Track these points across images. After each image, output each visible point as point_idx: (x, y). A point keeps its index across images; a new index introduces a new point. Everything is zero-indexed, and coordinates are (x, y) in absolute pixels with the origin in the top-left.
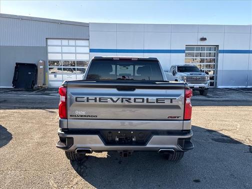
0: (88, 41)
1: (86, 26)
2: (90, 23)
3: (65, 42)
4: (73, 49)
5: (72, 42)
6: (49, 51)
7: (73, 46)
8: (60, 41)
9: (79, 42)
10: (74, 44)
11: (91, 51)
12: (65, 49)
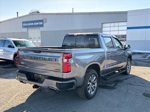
0: (126, 22)
1: (126, 13)
2: (128, 11)
3: (112, 24)
4: (116, 28)
5: (116, 24)
6: (103, 30)
7: (117, 26)
8: (109, 24)
9: (121, 24)
10: (118, 25)
11: (128, 28)
12: (112, 29)
